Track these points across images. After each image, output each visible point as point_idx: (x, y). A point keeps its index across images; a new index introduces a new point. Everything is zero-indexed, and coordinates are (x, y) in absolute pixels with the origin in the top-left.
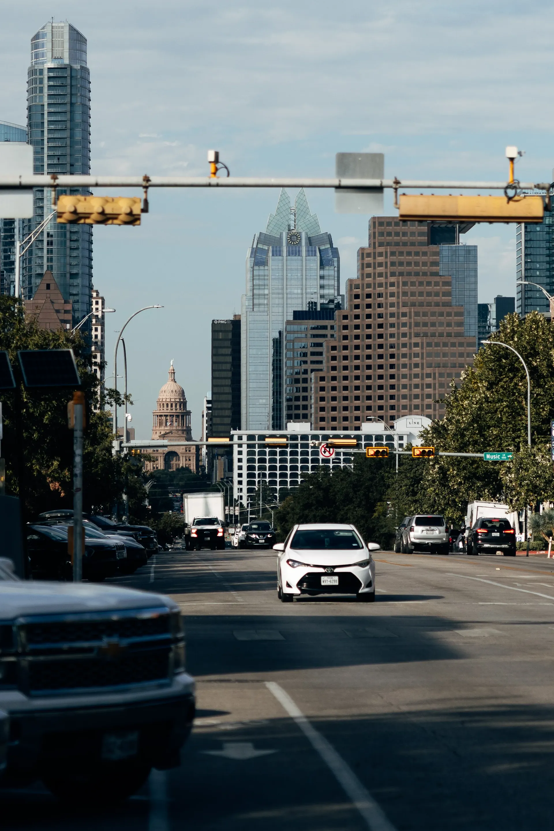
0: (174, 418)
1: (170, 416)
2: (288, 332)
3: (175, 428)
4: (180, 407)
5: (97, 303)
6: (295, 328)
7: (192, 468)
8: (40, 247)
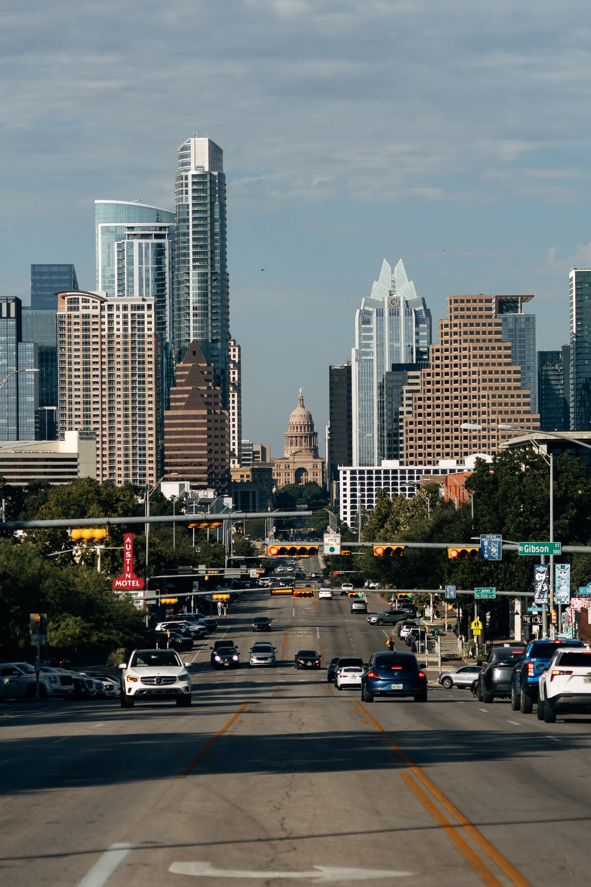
0: (303, 439)
1: (300, 437)
2: (388, 381)
3: (304, 448)
4: (308, 429)
5: (234, 350)
6: (394, 378)
7: (318, 482)
8: (187, 318)
